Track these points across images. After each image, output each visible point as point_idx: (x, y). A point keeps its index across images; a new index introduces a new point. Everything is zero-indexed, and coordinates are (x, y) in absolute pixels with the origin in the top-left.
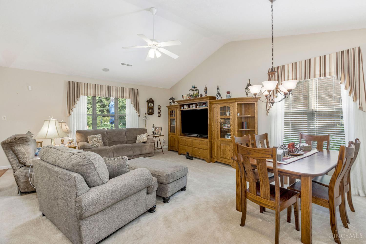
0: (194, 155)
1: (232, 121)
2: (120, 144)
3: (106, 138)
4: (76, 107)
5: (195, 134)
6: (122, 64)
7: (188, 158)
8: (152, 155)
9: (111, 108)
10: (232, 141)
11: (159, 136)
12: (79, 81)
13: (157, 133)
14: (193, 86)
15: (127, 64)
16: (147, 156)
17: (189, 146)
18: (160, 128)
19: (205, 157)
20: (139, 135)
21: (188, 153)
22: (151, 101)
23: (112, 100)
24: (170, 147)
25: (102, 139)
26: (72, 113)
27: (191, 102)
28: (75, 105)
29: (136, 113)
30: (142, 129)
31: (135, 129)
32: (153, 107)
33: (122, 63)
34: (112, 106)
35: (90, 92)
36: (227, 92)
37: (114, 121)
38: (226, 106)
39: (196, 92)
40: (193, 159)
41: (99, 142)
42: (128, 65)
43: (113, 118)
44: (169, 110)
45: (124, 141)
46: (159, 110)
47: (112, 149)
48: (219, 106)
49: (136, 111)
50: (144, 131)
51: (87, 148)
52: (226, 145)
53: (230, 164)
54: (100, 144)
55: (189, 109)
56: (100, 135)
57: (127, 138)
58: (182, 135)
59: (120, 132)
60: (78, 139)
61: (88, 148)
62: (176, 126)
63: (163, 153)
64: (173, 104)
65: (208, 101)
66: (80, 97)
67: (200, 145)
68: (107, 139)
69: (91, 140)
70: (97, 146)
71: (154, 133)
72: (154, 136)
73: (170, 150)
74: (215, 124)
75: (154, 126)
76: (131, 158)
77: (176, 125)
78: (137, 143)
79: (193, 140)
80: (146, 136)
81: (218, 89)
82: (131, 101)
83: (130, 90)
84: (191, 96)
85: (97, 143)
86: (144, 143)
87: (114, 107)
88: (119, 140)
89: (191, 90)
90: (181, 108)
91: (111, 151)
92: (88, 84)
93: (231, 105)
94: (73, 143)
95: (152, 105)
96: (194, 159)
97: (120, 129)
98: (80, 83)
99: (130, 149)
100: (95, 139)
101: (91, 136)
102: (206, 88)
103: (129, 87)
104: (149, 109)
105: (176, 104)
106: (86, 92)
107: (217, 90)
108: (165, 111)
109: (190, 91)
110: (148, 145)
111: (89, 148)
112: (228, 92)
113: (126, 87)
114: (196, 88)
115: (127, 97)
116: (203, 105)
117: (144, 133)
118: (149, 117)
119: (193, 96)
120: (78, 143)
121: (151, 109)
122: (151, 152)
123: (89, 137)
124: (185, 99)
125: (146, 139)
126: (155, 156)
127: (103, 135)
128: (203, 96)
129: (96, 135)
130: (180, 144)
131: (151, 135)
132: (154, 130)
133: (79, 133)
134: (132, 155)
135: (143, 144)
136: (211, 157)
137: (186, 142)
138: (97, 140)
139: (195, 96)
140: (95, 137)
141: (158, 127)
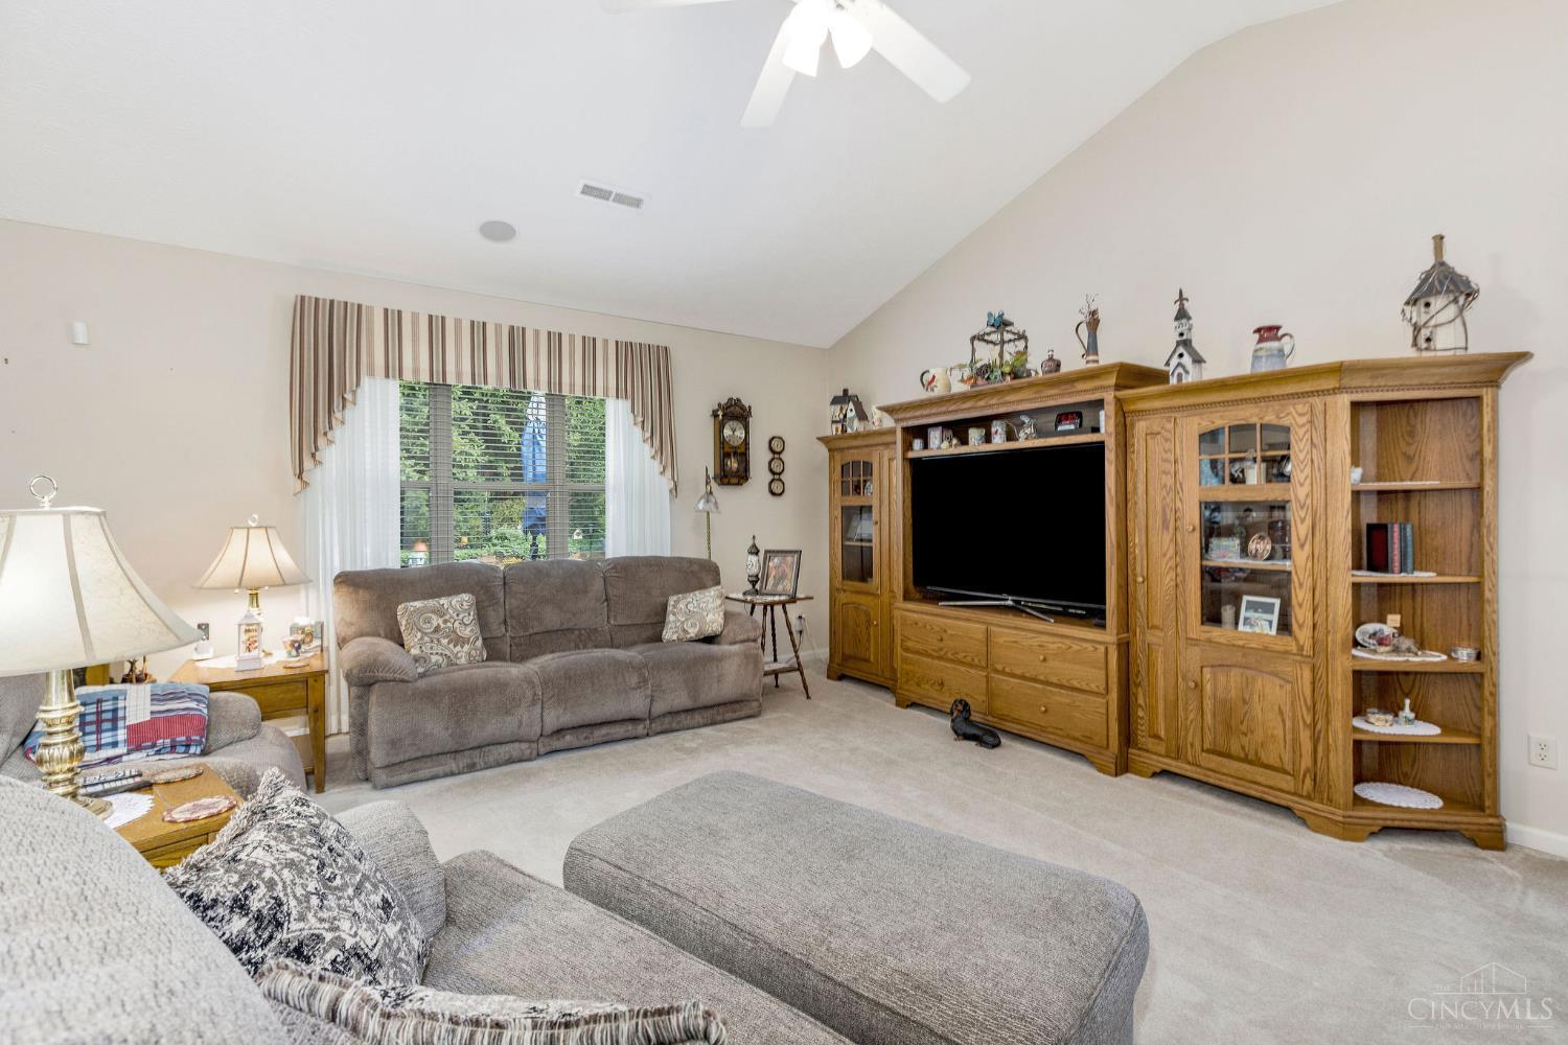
0: (1002, 718)
1: (1303, 521)
2: (577, 647)
3: (502, 614)
4: (337, 441)
5: (1004, 596)
6: (588, 190)
7: (967, 737)
8: (750, 712)
9: (531, 455)
10: (1301, 648)
11: (783, 604)
12: (353, 299)
13: (776, 585)
14: (990, 315)
15: (615, 191)
16: (728, 716)
17: (971, 665)
18: (789, 559)
19: (1087, 739)
20: (679, 593)
21: (966, 705)
22: (734, 412)
23: (535, 412)
24: (838, 660)
25: (479, 619)
26: (314, 475)
27: (982, 407)
28: (331, 428)
29: (658, 477)
30: (691, 561)
31: (656, 564)
32: (746, 442)
33: (586, 186)
34: (536, 443)
35: (416, 358)
36: (1258, 331)
37: (543, 519)
38: (1254, 420)
39: (1010, 348)
40: (996, 745)
41: (459, 641)
42: (621, 199)
43: (541, 505)
44: (831, 458)
45: (596, 629)
46: (773, 459)
47: (530, 682)
48: (1193, 426)
49: (656, 466)
50: (701, 574)
51: (389, 676)
52: (1249, 673)
53: (1283, 803)
54: (466, 647)
55: (963, 450)
56: (466, 598)
57: (612, 614)
58: (918, 596)
59: (575, 580)
60: (342, 619)
61: (397, 676)
62: (875, 544)
63: (808, 697)
64: (856, 426)
65: (1109, 397)
66: (358, 384)
67: (1045, 660)
68: (505, 622)
69: (412, 626)
70: (451, 664)
71: (758, 586)
72: (759, 599)
73: (841, 677)
74: (1153, 540)
75: (754, 546)
76: (640, 729)
77: (876, 540)
78: (669, 641)
79: (993, 628)
80: (719, 602)
81: (1182, 315)
82: (633, 411)
83: (628, 353)
84: (985, 371)
85: (451, 646)
86: (710, 640)
87: (544, 450)
88: (571, 625)
89: (980, 338)
90: (908, 447)
91: (529, 694)
92: (403, 315)
93: (1295, 416)
94: (317, 642)
95: (740, 433)
96: (1003, 740)
97: (575, 563)
98: (359, 306)
99: (634, 680)
100: (436, 621)
101: (418, 604)
102: (1094, 313)
103: (623, 338)
104: (727, 455)
105: (880, 420)
106: (394, 358)
107: (1176, 323)
108: (808, 465)
109: (976, 342)
110: (731, 655)
111: (403, 681)
112: (1268, 333)
113: (608, 333)
114: (1011, 324)
115: (613, 391)
116: (1059, 421)
117: (703, 587)
118: (726, 496)
119: (998, 373)
120: (342, 642)
121: (735, 453)
122: (745, 695)
123: (407, 610)
124: (939, 391)
125: (721, 621)
126: (768, 716)
127: (484, 598)
128: (1064, 369)
129: (443, 601)
130: (907, 650)
131: (740, 596)
132: (754, 571)
133: (351, 589)
134: (647, 716)
135: (705, 647)
136: (1128, 737)
137: (945, 636)
138: (449, 624)
139: (1007, 369)
140: (440, 612)
141: (778, 552)
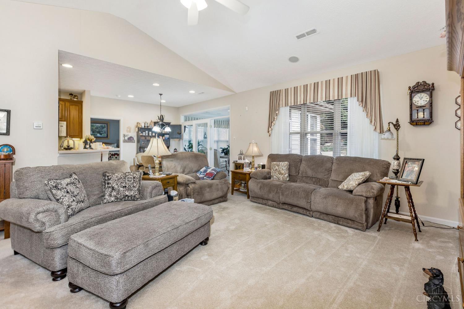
6: (298, 37)
11: (407, 186)
18: (417, 163)
22: (420, 89)
25: (289, 169)
32: (430, 103)
35: (291, 100)
46: (458, 109)
49: (369, 119)
54: (282, 176)
56: (286, 163)
66: (279, 110)
71: (398, 175)
78: (338, 188)
82: (358, 101)
85: (279, 175)
95: (424, 99)
98: (280, 90)
101: (276, 163)
104: (415, 111)
106: (286, 101)
121: (423, 109)
127: (292, 164)
129: (280, 163)
138: (279, 169)
140: (278, 166)
141: (411, 159)
